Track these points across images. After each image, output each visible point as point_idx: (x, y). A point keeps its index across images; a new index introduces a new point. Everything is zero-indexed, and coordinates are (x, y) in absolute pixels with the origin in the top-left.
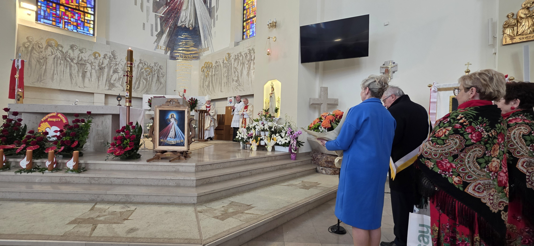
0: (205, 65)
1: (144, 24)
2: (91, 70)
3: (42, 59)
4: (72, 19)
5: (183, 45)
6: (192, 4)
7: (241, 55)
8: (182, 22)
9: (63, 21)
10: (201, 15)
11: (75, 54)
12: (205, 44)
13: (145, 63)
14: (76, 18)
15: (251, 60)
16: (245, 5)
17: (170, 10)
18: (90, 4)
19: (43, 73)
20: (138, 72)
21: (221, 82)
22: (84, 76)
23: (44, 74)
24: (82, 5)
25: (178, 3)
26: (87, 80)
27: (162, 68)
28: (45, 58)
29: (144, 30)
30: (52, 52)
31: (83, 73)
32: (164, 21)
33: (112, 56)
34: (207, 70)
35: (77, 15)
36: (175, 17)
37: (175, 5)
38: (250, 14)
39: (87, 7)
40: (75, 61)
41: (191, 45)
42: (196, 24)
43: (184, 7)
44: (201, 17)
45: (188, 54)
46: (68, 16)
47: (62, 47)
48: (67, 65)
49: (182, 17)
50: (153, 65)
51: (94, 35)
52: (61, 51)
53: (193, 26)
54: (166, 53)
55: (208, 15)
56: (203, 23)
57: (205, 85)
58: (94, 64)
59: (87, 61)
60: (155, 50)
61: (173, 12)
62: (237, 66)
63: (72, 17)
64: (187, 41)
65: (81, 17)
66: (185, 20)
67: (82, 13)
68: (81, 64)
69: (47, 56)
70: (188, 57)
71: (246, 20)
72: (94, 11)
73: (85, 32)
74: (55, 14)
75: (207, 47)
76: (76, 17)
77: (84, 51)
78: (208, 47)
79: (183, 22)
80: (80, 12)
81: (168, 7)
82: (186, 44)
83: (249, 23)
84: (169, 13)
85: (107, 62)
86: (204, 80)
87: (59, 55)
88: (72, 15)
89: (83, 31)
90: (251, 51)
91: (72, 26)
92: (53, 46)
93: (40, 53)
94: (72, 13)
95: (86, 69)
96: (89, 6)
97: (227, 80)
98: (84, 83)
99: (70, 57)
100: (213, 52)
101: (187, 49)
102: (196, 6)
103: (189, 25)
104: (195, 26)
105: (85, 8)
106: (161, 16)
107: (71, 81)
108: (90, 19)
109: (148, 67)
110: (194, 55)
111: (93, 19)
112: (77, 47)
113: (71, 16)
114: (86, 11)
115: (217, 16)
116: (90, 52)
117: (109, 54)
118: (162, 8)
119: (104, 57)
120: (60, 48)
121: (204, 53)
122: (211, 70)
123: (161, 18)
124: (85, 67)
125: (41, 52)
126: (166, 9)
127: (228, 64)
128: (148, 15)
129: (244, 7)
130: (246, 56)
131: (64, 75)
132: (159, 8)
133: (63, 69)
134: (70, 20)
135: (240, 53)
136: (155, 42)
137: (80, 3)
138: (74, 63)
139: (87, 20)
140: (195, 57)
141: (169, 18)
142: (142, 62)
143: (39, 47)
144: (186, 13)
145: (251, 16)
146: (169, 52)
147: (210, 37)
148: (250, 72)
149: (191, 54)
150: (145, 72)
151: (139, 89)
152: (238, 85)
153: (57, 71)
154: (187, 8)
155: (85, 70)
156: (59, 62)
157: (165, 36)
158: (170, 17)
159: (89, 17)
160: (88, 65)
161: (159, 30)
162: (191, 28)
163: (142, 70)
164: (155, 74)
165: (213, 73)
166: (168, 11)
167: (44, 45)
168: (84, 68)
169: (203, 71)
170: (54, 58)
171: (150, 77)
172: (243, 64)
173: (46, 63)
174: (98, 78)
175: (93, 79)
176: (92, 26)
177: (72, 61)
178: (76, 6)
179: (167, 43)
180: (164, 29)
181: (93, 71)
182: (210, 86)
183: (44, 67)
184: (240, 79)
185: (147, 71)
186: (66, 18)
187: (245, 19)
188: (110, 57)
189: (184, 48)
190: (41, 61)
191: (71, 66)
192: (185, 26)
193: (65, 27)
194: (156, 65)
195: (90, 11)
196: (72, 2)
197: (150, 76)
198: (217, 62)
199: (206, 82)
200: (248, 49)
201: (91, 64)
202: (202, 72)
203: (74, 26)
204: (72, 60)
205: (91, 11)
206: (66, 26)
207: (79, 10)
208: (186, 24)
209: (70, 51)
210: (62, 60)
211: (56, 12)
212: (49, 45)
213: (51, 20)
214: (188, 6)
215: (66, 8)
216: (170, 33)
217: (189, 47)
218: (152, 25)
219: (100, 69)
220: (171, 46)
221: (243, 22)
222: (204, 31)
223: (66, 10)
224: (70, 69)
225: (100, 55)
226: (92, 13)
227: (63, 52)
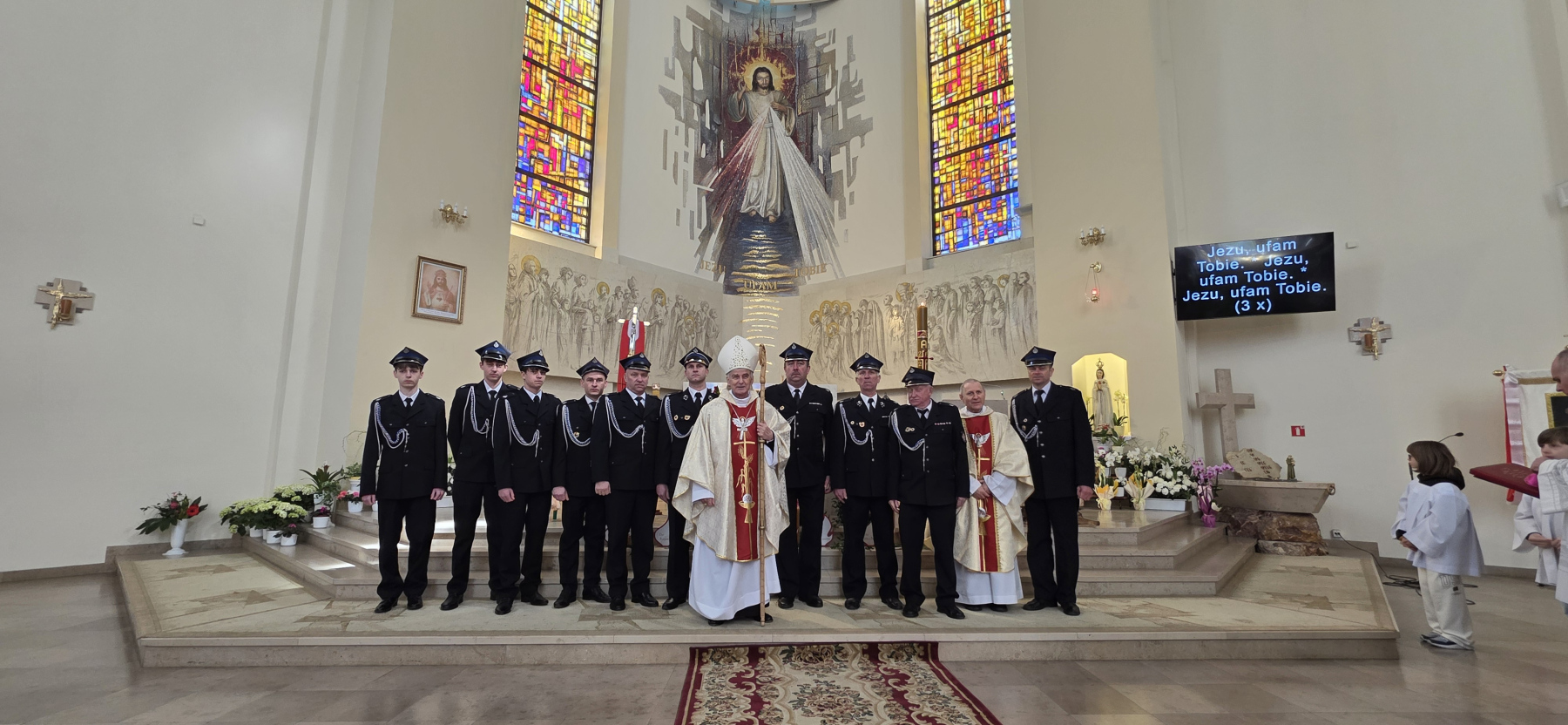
0: (822, 307)
1: (678, 211)
2: (593, 326)
3: (513, 304)
4: (552, 208)
5: (754, 258)
6: (775, 162)
7: (949, 290)
8: (750, 204)
9: (536, 214)
10: (797, 188)
11: (566, 289)
12: (812, 256)
13: (684, 305)
14: (559, 205)
15: (984, 302)
16: (936, 174)
17: (724, 176)
18: (584, 172)
19: (513, 336)
20: (672, 327)
21: (884, 349)
22: (580, 342)
23: (514, 338)
24: (571, 175)
25: (741, 161)
26: (585, 348)
27: (714, 315)
28: (519, 301)
29: (678, 225)
30: (530, 286)
31: (578, 334)
32: (713, 203)
33: (629, 291)
34: (833, 321)
35: (560, 197)
36: (735, 192)
37: (734, 165)
38: (954, 195)
39: (578, 179)
40: (567, 307)
41: (772, 258)
42: (785, 208)
43: (755, 170)
44: (799, 193)
45: (763, 280)
46: (545, 200)
47: (547, 274)
48: (553, 315)
49: (750, 191)
50: (698, 308)
51: (587, 240)
52: (545, 283)
53: (777, 214)
54: (716, 278)
55: (822, 190)
56: (804, 206)
57: (824, 356)
58: (598, 312)
59: (586, 305)
60: (697, 272)
61: (731, 182)
62: (938, 315)
63: (552, 203)
64: (763, 248)
65: (566, 202)
66: (757, 199)
67: (569, 192)
68: (577, 314)
69: (522, 295)
70: (766, 287)
71: (941, 209)
72: (590, 187)
73: (573, 235)
74: (524, 198)
75: (818, 263)
76: (559, 203)
77: (583, 282)
78: (823, 266)
79: (753, 204)
80: (566, 191)
81: (720, 170)
82: (760, 257)
83: (952, 215)
84: (722, 184)
85: (621, 306)
86: (820, 343)
87: (542, 294)
88: (553, 198)
89: (569, 233)
90: (982, 283)
91: (551, 222)
92: (532, 271)
93: (512, 291)
94: (552, 192)
95: (585, 324)
96: (581, 175)
97: (906, 347)
98: (580, 357)
99: (559, 296)
100: (840, 277)
101: (764, 268)
102: (784, 167)
103: (766, 212)
104: (782, 213)
105: (575, 181)
106: (708, 192)
107: (559, 352)
108: (581, 205)
109: (690, 314)
110: (780, 283)
111: (586, 205)
112: (570, 272)
113: (551, 200)
114: (576, 186)
115: (852, 194)
116: (592, 284)
117: (625, 287)
118: (710, 172)
119: (616, 294)
120: (544, 277)
121: (809, 279)
122: (846, 320)
123: (709, 195)
124: (583, 318)
125: (513, 287)
126: (717, 175)
127: (905, 308)
128: (685, 189)
129: (933, 179)
130: (966, 293)
131: (548, 339)
132: (704, 175)
133: (546, 326)
134: (549, 210)
135: (947, 285)
136: (697, 252)
137: (568, 169)
138: (565, 311)
139: (577, 207)
140: (785, 287)
141: (722, 196)
142: (680, 301)
143: (510, 275)
144: (759, 183)
145: (958, 201)
146: (723, 276)
147: (829, 240)
148: (981, 330)
149: (773, 279)
150: (684, 326)
151: (673, 369)
152: (941, 358)
153: (536, 329)
154: (762, 171)
155: (584, 327)
156: (541, 309)
157: (714, 237)
158: (725, 192)
159: (581, 201)
160: (589, 314)
161: (704, 224)
162: (771, 219)
163: (681, 322)
164: (701, 331)
165: (855, 328)
166: (721, 180)
167: (519, 271)
168: (581, 322)
169: (818, 321)
170: (533, 301)
171: (693, 338)
172: (958, 310)
173: (520, 313)
174: (605, 342)
175: (596, 345)
176: (584, 220)
177: (562, 305)
178: (561, 177)
179: (718, 253)
180: (713, 220)
181: (597, 326)
182: (842, 359)
183: (516, 320)
184: (948, 345)
185: (688, 324)
186: (543, 205)
187: (937, 207)
188: (626, 294)
189: (754, 266)
190: (512, 307)
191: (560, 318)
192: (757, 213)
193: (539, 227)
194: (705, 308)
195: (583, 187)
196: (554, 170)
197: (693, 336)
198: (866, 303)
199: (829, 349)
200: (972, 276)
201: (594, 310)
202: (813, 323)
203: (554, 222)
204: (562, 303)
205: (585, 186)
206: (542, 224)
207: (564, 186)
208: (759, 208)
209: (560, 283)
210: (546, 304)
211: (526, 192)
212: (527, 271)
213: (517, 212)
214: (764, 166)
215: (544, 183)
216: (725, 230)
217: (769, 263)
218: (692, 213)
219: (608, 322)
220: (731, 259)
221: (934, 211)
222: (808, 226)
223: (544, 187)
224: (558, 325)
225: (608, 290)
226: (586, 190)
227: (548, 286)
